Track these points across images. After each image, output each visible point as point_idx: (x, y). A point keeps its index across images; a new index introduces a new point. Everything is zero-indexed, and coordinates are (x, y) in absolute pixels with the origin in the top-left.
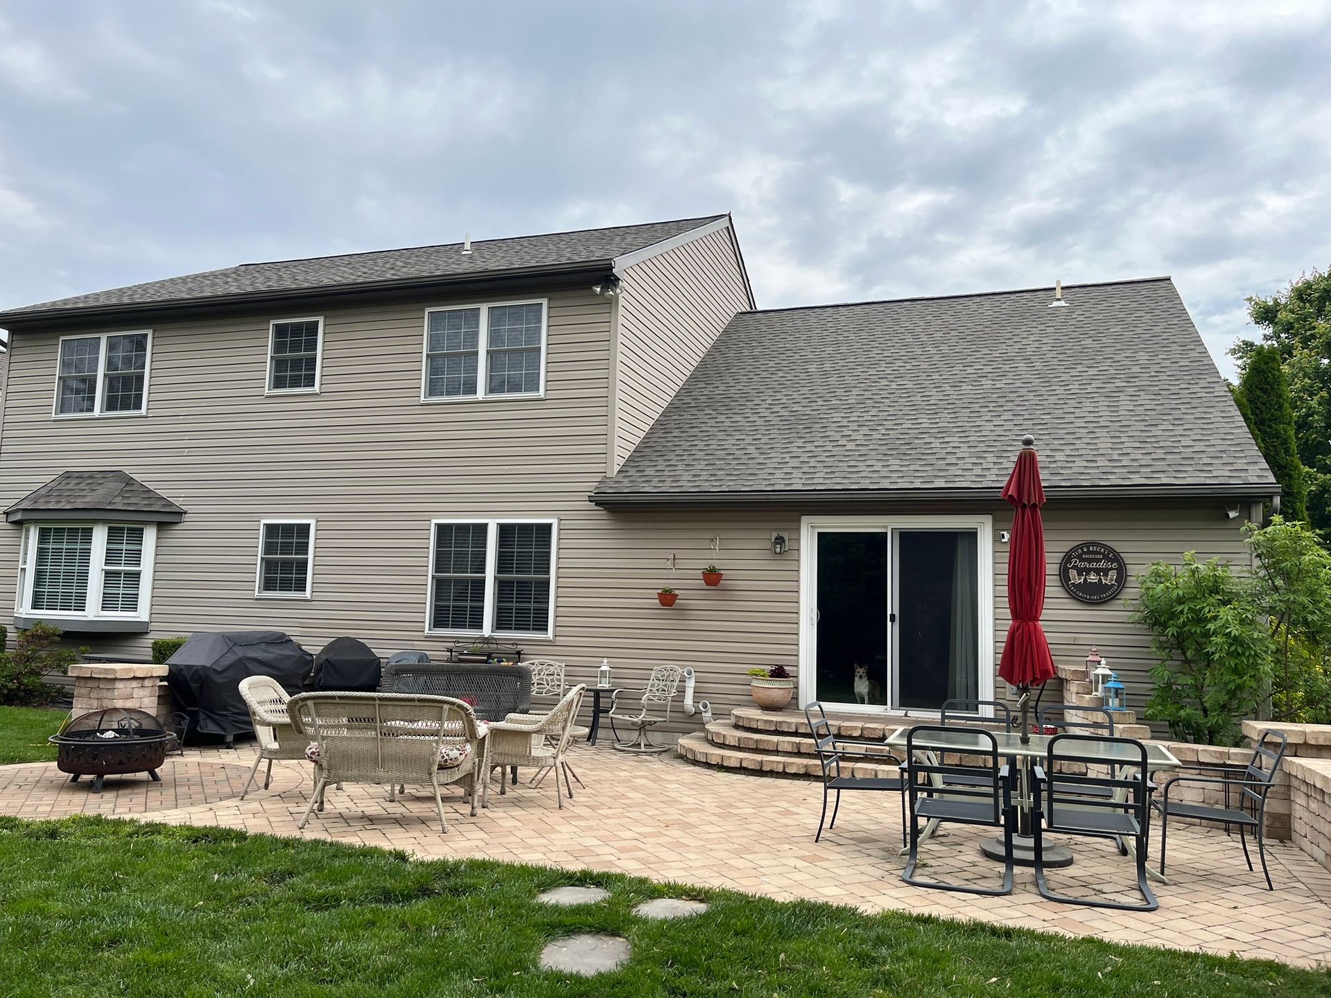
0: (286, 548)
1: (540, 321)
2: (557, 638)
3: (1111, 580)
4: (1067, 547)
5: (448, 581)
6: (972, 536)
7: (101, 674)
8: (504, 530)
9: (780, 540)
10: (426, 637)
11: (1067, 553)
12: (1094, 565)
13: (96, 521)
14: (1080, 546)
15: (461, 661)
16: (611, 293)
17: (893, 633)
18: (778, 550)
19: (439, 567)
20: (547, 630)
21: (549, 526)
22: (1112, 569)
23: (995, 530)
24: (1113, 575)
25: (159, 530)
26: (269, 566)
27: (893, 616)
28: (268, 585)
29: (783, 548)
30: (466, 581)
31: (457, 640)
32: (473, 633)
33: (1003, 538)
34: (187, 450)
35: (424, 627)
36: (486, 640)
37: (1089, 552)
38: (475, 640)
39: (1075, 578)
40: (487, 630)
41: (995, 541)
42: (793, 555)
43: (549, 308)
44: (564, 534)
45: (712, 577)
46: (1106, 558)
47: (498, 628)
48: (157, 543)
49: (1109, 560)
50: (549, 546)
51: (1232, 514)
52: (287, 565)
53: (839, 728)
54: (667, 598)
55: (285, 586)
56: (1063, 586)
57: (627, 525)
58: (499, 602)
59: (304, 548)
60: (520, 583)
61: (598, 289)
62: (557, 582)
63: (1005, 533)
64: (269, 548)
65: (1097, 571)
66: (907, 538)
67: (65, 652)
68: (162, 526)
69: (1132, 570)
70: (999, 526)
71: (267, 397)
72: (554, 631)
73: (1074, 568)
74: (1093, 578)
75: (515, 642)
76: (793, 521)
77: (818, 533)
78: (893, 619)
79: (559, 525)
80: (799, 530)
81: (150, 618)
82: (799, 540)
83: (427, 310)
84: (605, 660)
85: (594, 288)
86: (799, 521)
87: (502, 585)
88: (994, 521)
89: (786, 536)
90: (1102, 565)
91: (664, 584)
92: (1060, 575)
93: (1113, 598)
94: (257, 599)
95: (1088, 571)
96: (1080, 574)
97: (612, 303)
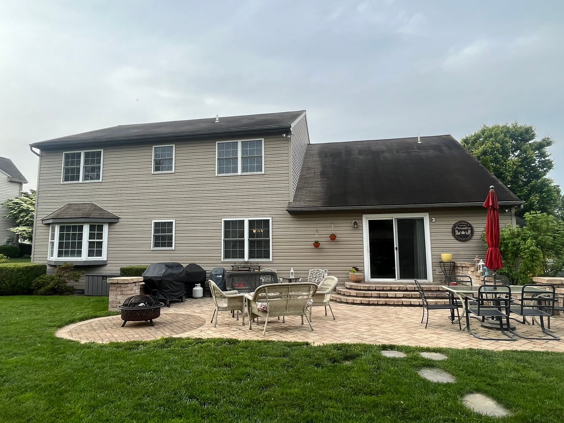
0: (163, 231)
1: (261, 147)
2: (274, 261)
3: (469, 233)
4: (454, 223)
5: (230, 241)
6: (422, 220)
7: (122, 281)
8: (250, 222)
9: (355, 223)
10: (222, 262)
11: (454, 225)
12: (463, 228)
13: (85, 223)
14: (459, 222)
15: (239, 270)
16: (289, 136)
17: (396, 253)
18: (356, 227)
19: (226, 236)
20: (269, 258)
21: (269, 220)
22: (469, 229)
23: (430, 218)
24: (469, 231)
25: (109, 225)
26: (156, 238)
27: (396, 248)
28: (156, 245)
29: (357, 226)
30: (236, 241)
31: (235, 263)
32: (241, 260)
33: (433, 220)
34: (119, 195)
35: (221, 258)
36: (247, 263)
37: (461, 224)
38: (242, 263)
39: (458, 233)
40: (246, 258)
41: (430, 222)
42: (361, 228)
43: (265, 142)
44: (274, 223)
45: (333, 237)
46: (467, 226)
47: (250, 258)
48: (108, 230)
49: (468, 226)
50: (269, 228)
51: (507, 211)
52: (164, 238)
53: (391, 287)
54: (317, 245)
55: (163, 245)
56: (453, 236)
57: (298, 219)
58: (250, 248)
59: (171, 231)
60: (258, 241)
61: (285, 135)
62: (272, 241)
63: (434, 218)
64: (156, 231)
65: (464, 230)
66: (399, 221)
67: (77, 273)
68: (110, 224)
69: (475, 230)
70: (431, 216)
71: (152, 174)
72: (272, 258)
73: (456, 230)
74: (463, 233)
75: (257, 263)
76: (360, 216)
77: (369, 220)
78: (396, 249)
79: (272, 220)
80: (362, 219)
81: (107, 259)
82: (362, 223)
83: (217, 142)
84: (292, 268)
85: (283, 135)
86: (362, 216)
87: (250, 242)
88: (429, 215)
89: (357, 221)
90: (466, 228)
91: (315, 240)
92: (452, 232)
93: (470, 239)
94: (152, 250)
95: (461, 230)
96: (459, 232)
97: (289, 140)
